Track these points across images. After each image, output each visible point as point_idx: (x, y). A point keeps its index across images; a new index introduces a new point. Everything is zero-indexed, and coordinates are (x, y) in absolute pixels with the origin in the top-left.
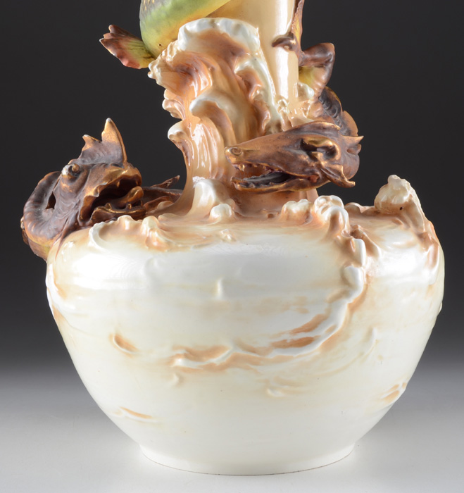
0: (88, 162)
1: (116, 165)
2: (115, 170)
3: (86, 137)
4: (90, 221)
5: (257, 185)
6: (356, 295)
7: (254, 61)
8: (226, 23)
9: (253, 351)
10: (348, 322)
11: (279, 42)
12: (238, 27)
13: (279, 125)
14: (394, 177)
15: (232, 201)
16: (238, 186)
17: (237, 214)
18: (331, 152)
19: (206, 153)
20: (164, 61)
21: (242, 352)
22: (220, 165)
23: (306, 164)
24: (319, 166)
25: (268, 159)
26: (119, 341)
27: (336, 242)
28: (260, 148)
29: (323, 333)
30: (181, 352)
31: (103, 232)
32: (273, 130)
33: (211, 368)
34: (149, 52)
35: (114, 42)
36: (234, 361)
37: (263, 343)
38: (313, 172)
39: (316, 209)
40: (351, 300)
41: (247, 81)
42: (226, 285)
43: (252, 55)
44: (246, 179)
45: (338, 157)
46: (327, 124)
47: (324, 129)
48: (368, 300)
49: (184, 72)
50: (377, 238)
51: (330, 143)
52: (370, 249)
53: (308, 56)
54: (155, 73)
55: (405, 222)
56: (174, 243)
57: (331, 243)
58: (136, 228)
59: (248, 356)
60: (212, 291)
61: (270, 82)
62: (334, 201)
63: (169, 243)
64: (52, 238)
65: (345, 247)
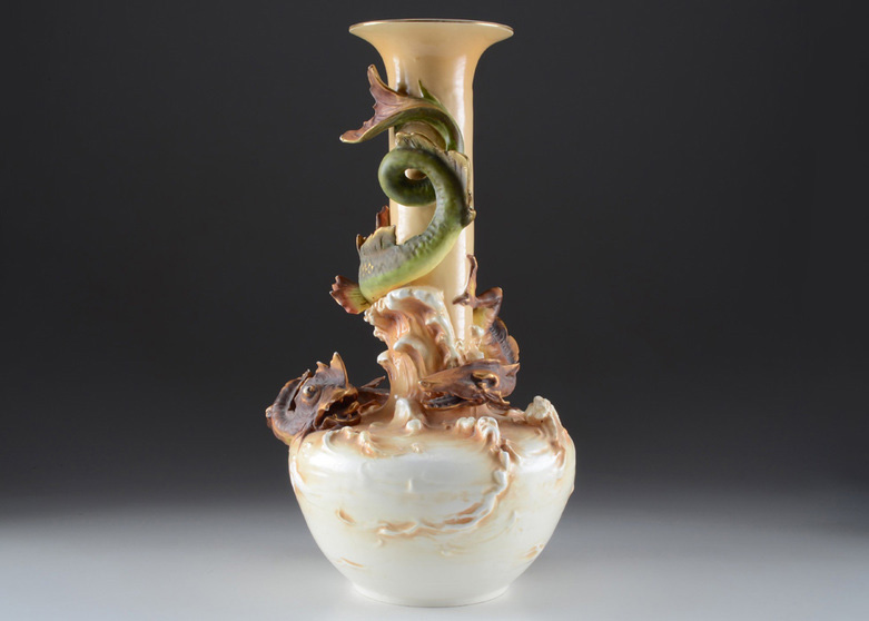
0: (320, 382)
1: (341, 387)
2: (340, 391)
3: (319, 363)
4: (322, 427)
5: (440, 405)
6: (502, 490)
7: (439, 318)
8: (420, 293)
9: (432, 526)
10: (497, 508)
11: (458, 301)
12: (428, 296)
13: (456, 360)
14: (538, 398)
15: (422, 416)
16: (426, 406)
17: (425, 426)
18: (492, 382)
19: (404, 378)
20: (375, 310)
21: (424, 527)
22: (414, 387)
23: (474, 392)
24: (484, 393)
25: (447, 388)
26: (342, 515)
27: (490, 453)
28: (441, 380)
29: (478, 515)
30: (384, 525)
31: (332, 438)
32: (452, 364)
33: (404, 536)
34: (365, 299)
35: (340, 293)
36: (419, 532)
37: (439, 521)
38: (479, 397)
39: (479, 427)
40: (499, 494)
41: (435, 330)
42: (414, 482)
43: (438, 313)
44: (431, 401)
45: (497, 385)
46: (491, 360)
47: (489, 364)
48: (510, 492)
49: (390, 319)
50: (519, 449)
51: (492, 376)
52: (513, 457)
53: (481, 301)
54: (369, 318)
55: (544, 432)
56: (381, 452)
57: (486, 454)
58: (355, 438)
59: (429, 529)
60: (406, 486)
61: (451, 330)
62: (492, 422)
63: (377, 452)
64: (294, 435)
65: (496, 457)
